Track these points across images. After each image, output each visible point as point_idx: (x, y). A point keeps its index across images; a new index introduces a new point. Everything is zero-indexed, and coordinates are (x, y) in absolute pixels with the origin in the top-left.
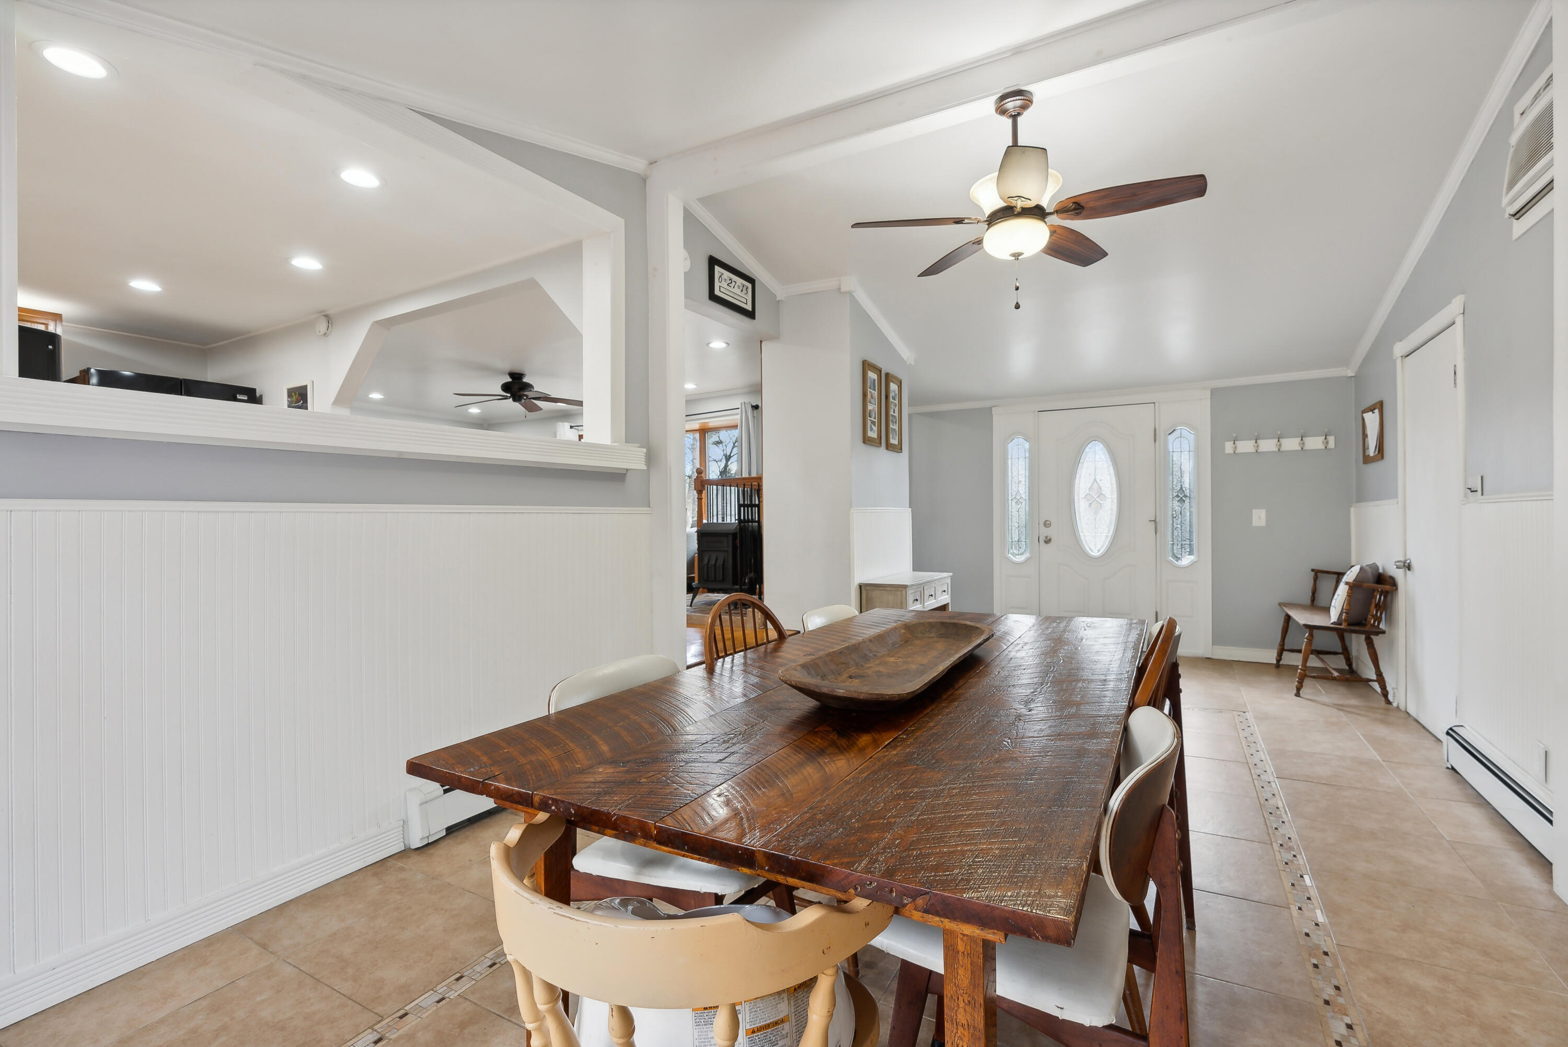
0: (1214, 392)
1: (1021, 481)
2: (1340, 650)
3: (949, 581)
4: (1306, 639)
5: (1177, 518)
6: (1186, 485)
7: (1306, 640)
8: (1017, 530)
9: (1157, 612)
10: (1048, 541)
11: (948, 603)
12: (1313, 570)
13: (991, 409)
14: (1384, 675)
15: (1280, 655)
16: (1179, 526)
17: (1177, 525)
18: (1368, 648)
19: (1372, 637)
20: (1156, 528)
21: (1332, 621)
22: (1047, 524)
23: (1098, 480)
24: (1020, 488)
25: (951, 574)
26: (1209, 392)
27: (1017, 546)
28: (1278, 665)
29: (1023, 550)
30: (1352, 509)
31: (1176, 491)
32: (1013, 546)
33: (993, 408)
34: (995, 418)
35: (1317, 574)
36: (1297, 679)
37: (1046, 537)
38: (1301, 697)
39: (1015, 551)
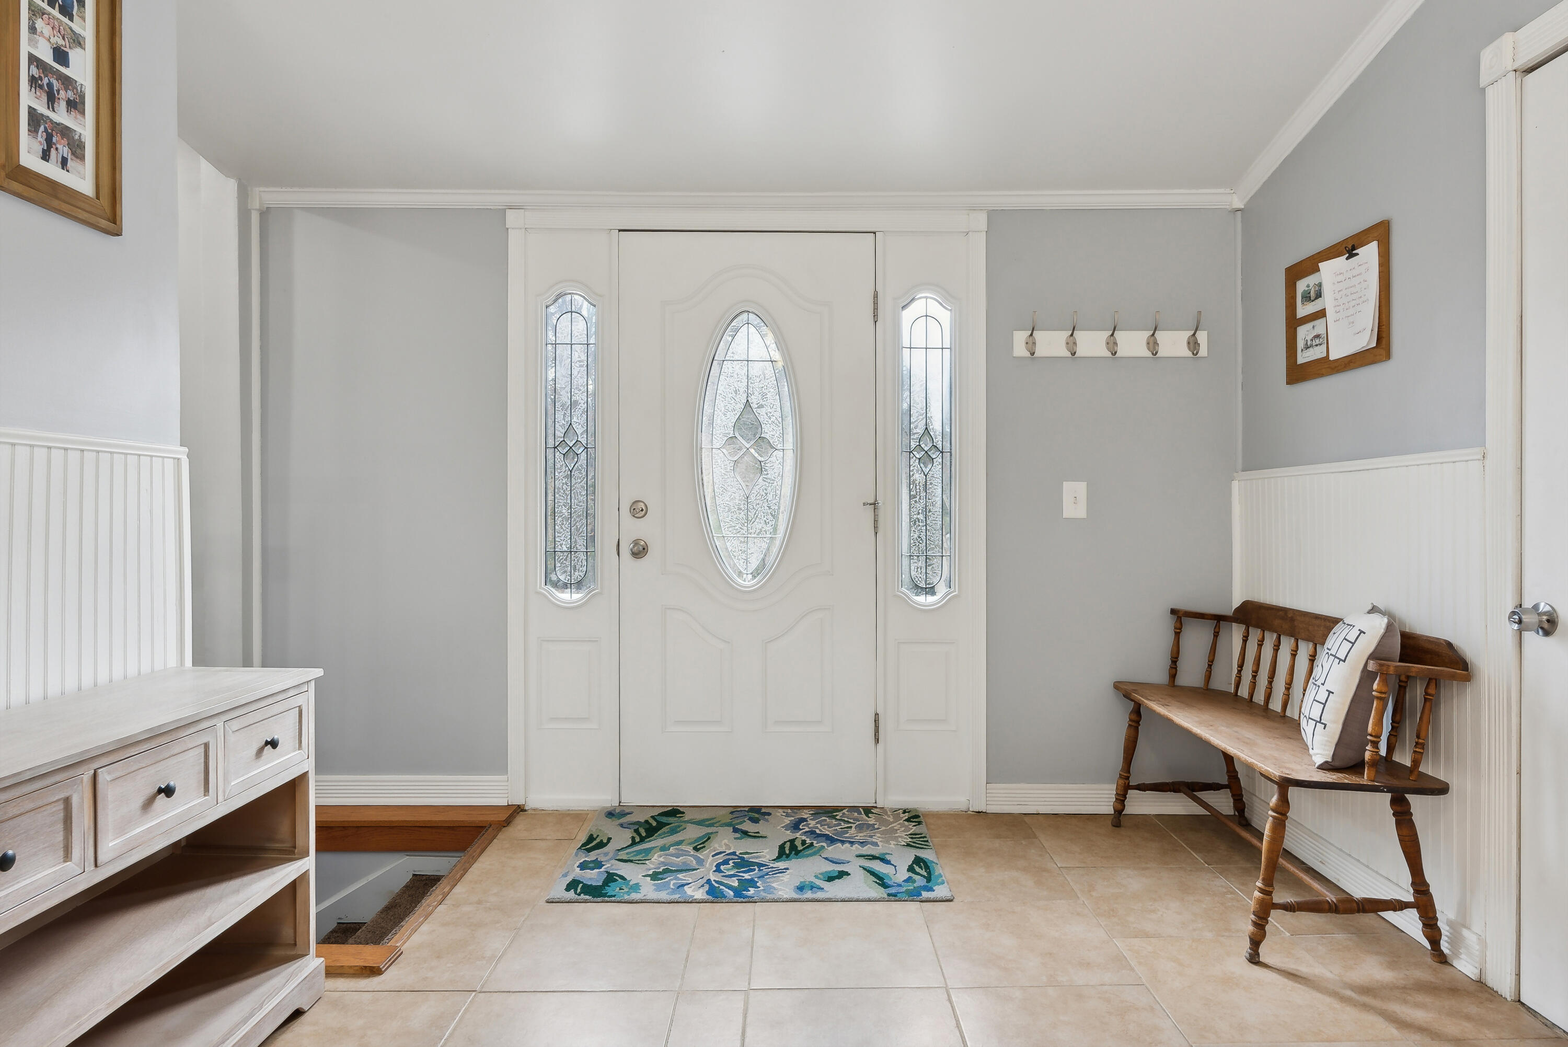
0: (994, 216)
1: (576, 402)
2: (1224, 780)
3: (308, 701)
4: (1273, 810)
5: (917, 499)
6: (936, 426)
7: (1271, 813)
8: (567, 524)
9: (877, 714)
10: (639, 552)
11: (304, 777)
12: (1173, 612)
13: (501, 213)
14: (1432, 890)
15: (1121, 799)
16: (921, 517)
17: (919, 513)
18: (1398, 824)
19: (1409, 797)
20: (876, 521)
21: (1319, 760)
22: (638, 510)
23: (754, 406)
24: (575, 419)
25: (319, 672)
26: (981, 221)
27: (568, 563)
28: (1118, 818)
29: (582, 574)
30: (1235, 485)
31: (916, 436)
32: (558, 565)
33: (509, 212)
34: (515, 239)
35: (1180, 617)
36: (1253, 917)
37: (636, 542)
38: (1266, 966)
39: (562, 578)
